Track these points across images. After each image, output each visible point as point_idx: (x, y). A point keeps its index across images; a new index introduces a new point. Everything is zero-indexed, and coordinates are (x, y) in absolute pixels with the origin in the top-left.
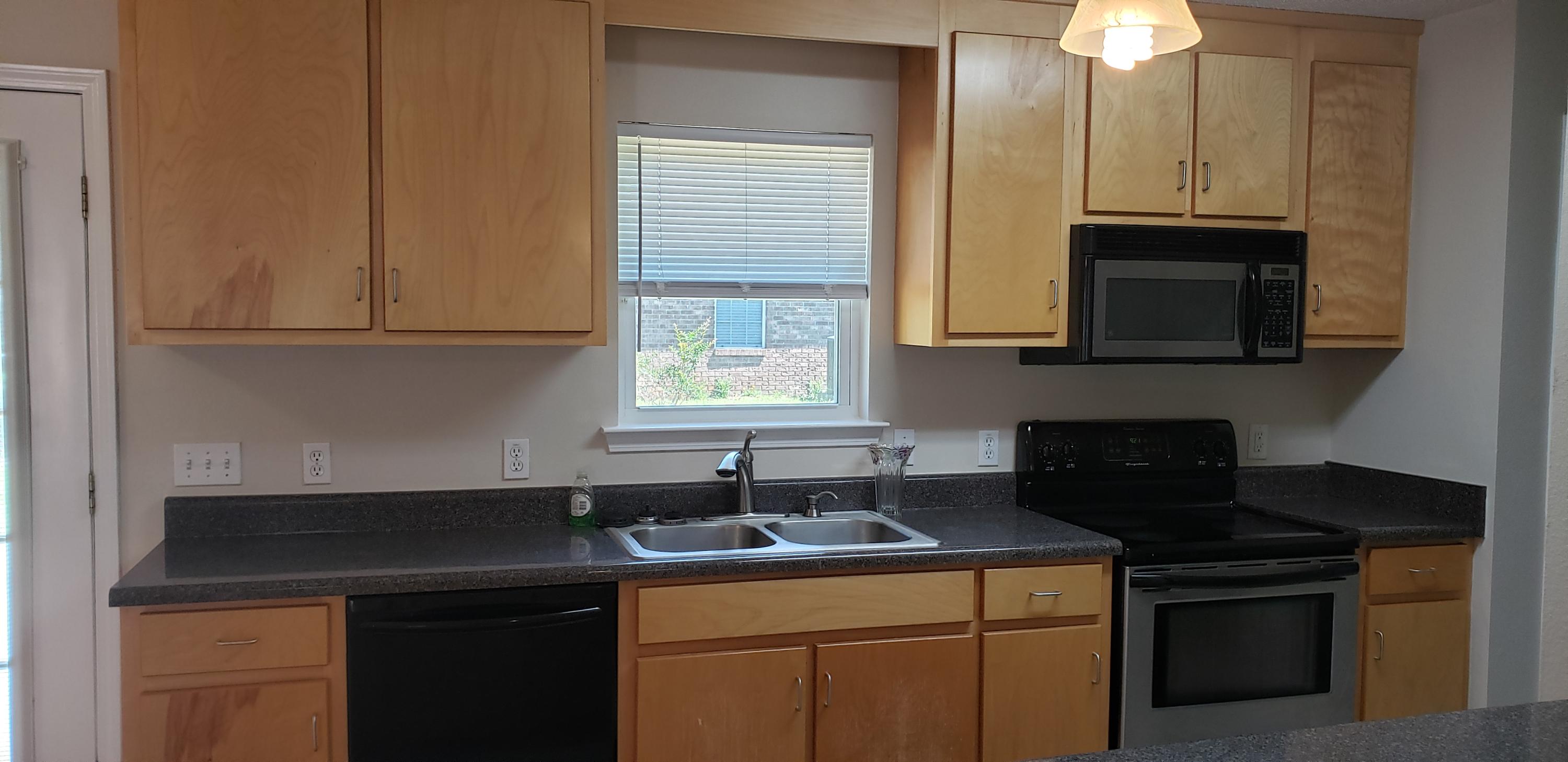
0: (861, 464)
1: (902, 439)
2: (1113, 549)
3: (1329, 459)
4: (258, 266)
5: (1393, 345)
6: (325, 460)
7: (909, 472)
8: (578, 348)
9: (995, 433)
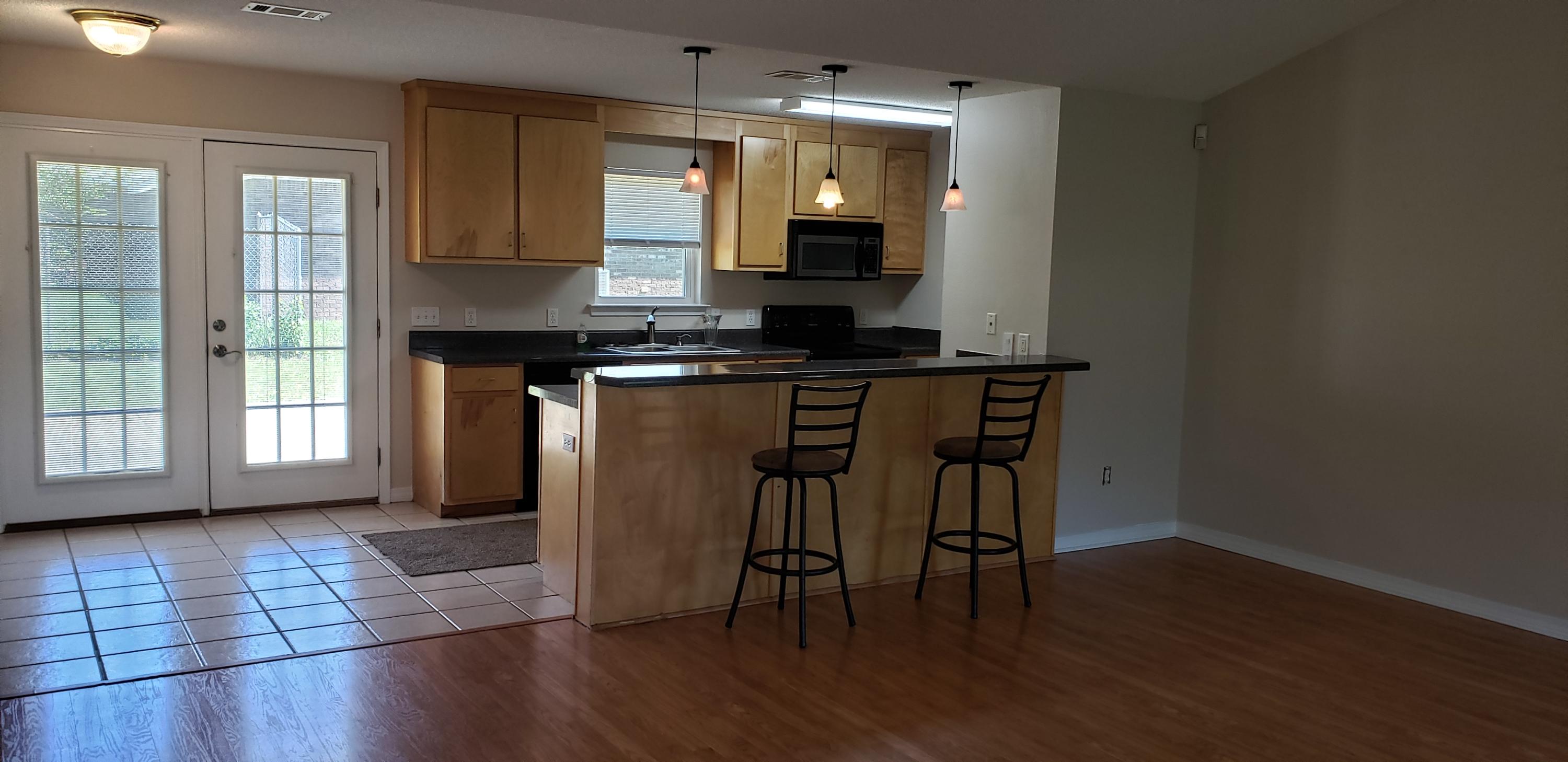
0: (697, 324)
1: (715, 312)
2: (806, 353)
3: (894, 325)
4: (472, 231)
5: (919, 273)
6: (474, 316)
7: (719, 328)
8: (580, 267)
9: (753, 311)
